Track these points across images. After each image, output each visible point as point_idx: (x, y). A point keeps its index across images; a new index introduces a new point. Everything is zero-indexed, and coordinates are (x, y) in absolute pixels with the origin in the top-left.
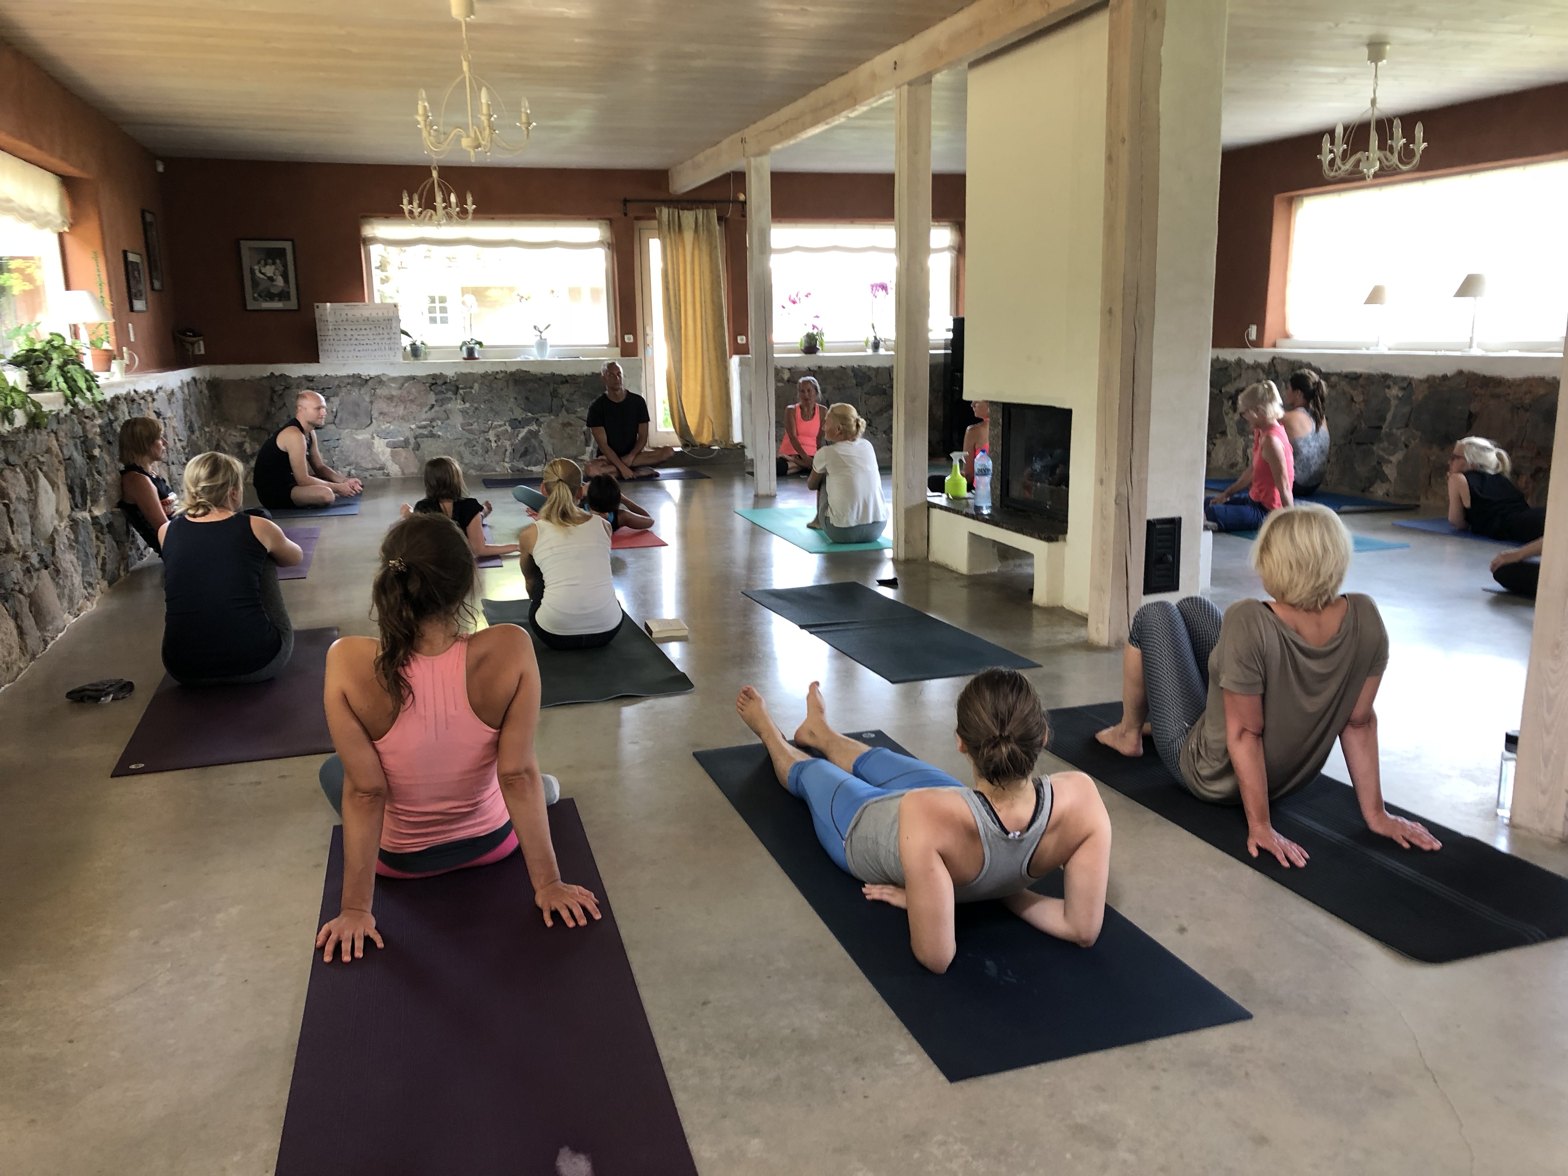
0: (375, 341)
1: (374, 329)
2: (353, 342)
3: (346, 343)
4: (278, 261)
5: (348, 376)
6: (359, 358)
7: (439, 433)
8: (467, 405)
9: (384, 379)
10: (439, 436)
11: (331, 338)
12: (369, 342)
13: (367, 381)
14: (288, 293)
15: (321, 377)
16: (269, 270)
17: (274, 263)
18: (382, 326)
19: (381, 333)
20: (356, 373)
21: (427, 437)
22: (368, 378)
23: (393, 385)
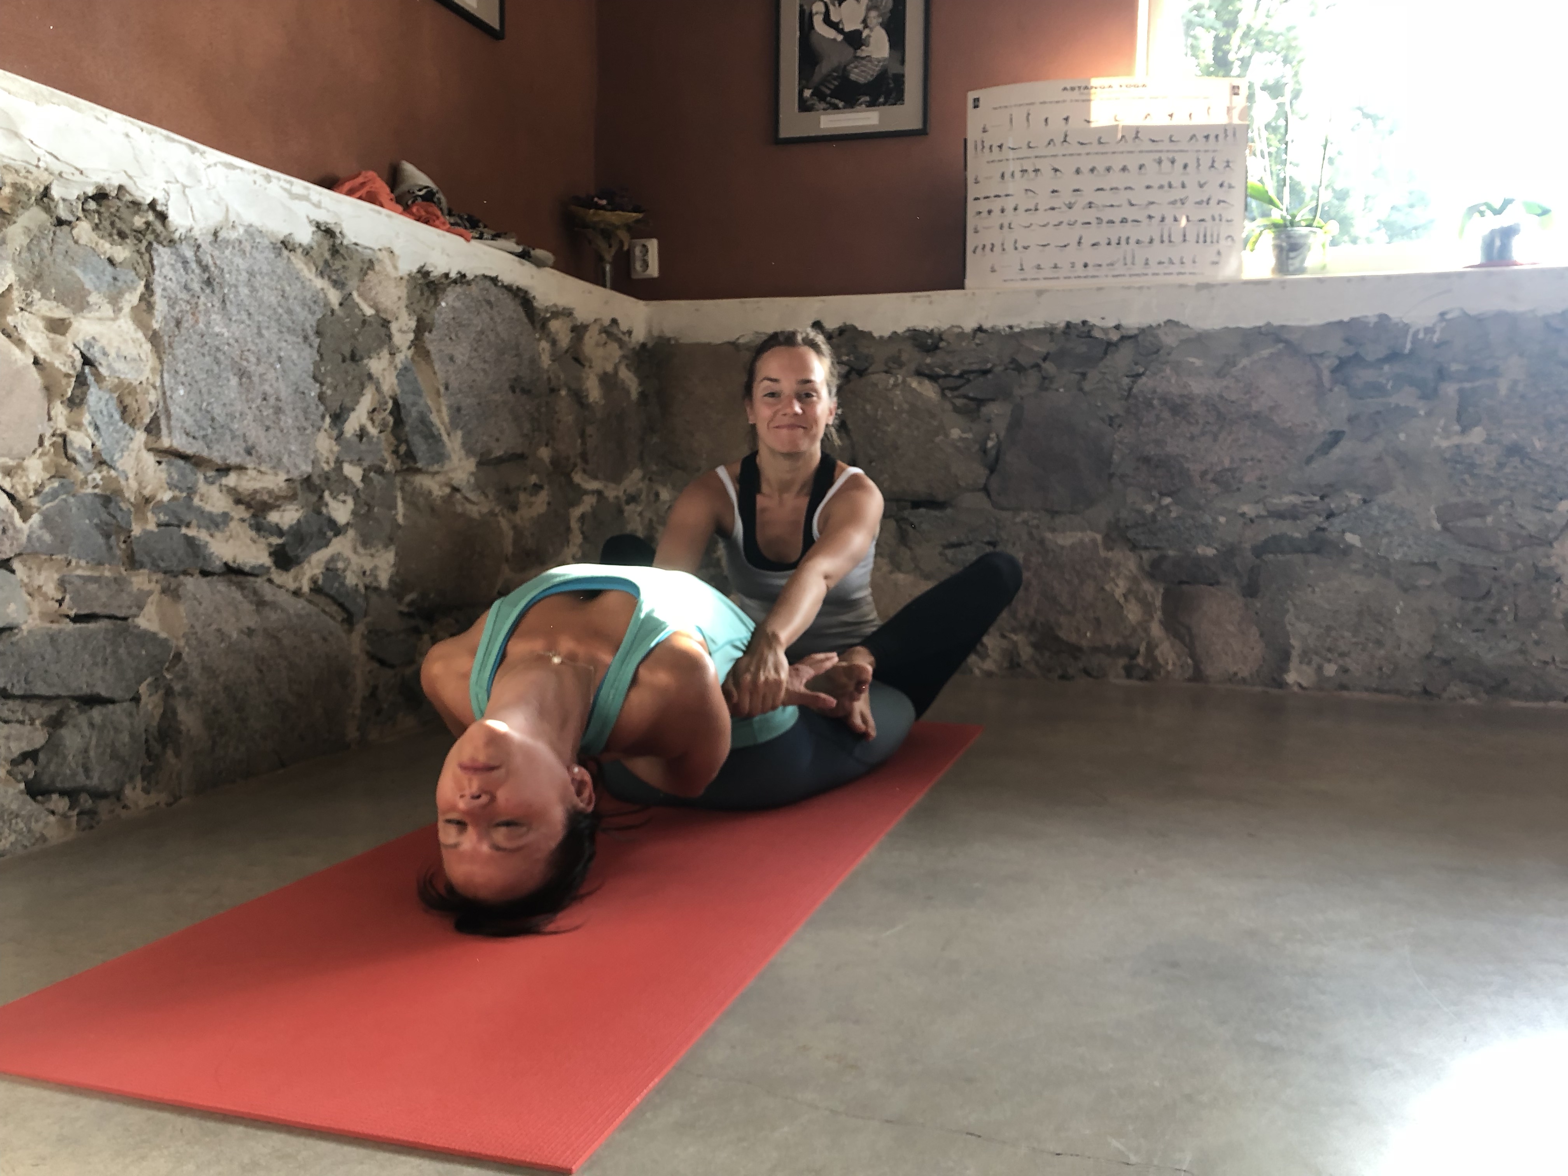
0: (1152, 210)
1: (1152, 167)
2: (1079, 214)
3: (1054, 218)
5: (1049, 332)
6: (1090, 271)
7: (1352, 538)
8: (1477, 436)
9: (1169, 340)
10: (1348, 550)
11: (1010, 204)
12: (1131, 214)
13: (1110, 346)
15: (962, 335)
18: (1180, 160)
19: (1176, 183)
20: (1076, 319)
21: (1301, 551)
22: (1115, 337)
23: (1198, 362)
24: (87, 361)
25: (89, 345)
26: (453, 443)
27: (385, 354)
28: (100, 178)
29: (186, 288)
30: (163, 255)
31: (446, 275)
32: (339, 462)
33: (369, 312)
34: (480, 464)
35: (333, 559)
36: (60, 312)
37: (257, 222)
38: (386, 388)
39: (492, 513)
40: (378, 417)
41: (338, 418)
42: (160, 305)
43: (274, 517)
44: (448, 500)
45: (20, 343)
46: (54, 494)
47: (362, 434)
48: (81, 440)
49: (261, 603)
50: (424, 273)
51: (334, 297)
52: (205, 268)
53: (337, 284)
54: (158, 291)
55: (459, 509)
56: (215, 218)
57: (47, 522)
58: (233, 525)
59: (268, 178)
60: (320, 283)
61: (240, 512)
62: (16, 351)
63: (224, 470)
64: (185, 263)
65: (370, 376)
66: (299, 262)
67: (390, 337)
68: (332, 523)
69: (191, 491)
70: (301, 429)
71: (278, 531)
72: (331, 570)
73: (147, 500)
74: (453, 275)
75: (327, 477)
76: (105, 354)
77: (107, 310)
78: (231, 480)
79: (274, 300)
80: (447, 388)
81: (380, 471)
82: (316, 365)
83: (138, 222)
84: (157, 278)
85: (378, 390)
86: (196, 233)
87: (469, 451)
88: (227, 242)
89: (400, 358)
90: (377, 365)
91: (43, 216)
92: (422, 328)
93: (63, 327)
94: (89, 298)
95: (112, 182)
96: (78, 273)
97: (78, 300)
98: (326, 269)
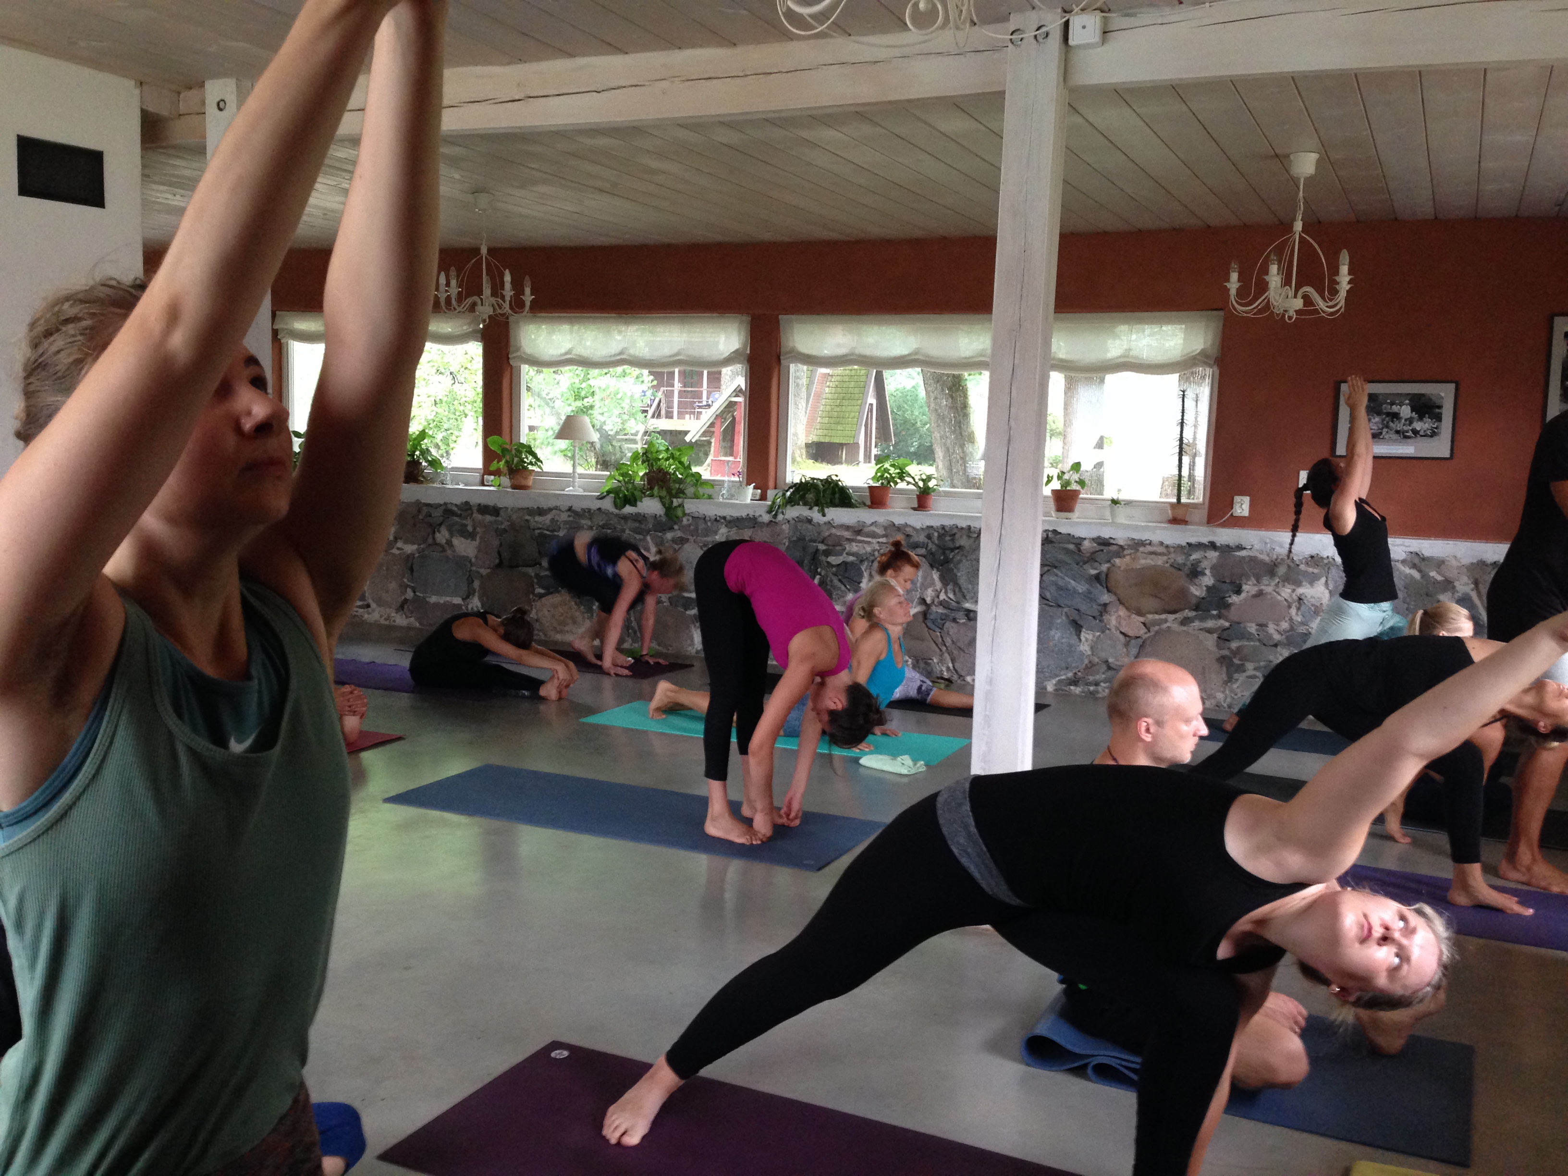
24: (1300, 599)
25: (1301, 595)
33: (1439, 578)
51: (1416, 575)
53: (1420, 571)
57: (1287, 638)
60: (1408, 570)
62: (1279, 597)
76: (1306, 597)
77: (1308, 586)
83: (1326, 561)
93: (1294, 591)
94: (1304, 583)
95: (1314, 553)
96: (1301, 577)
97: (1299, 584)
98: (1414, 566)
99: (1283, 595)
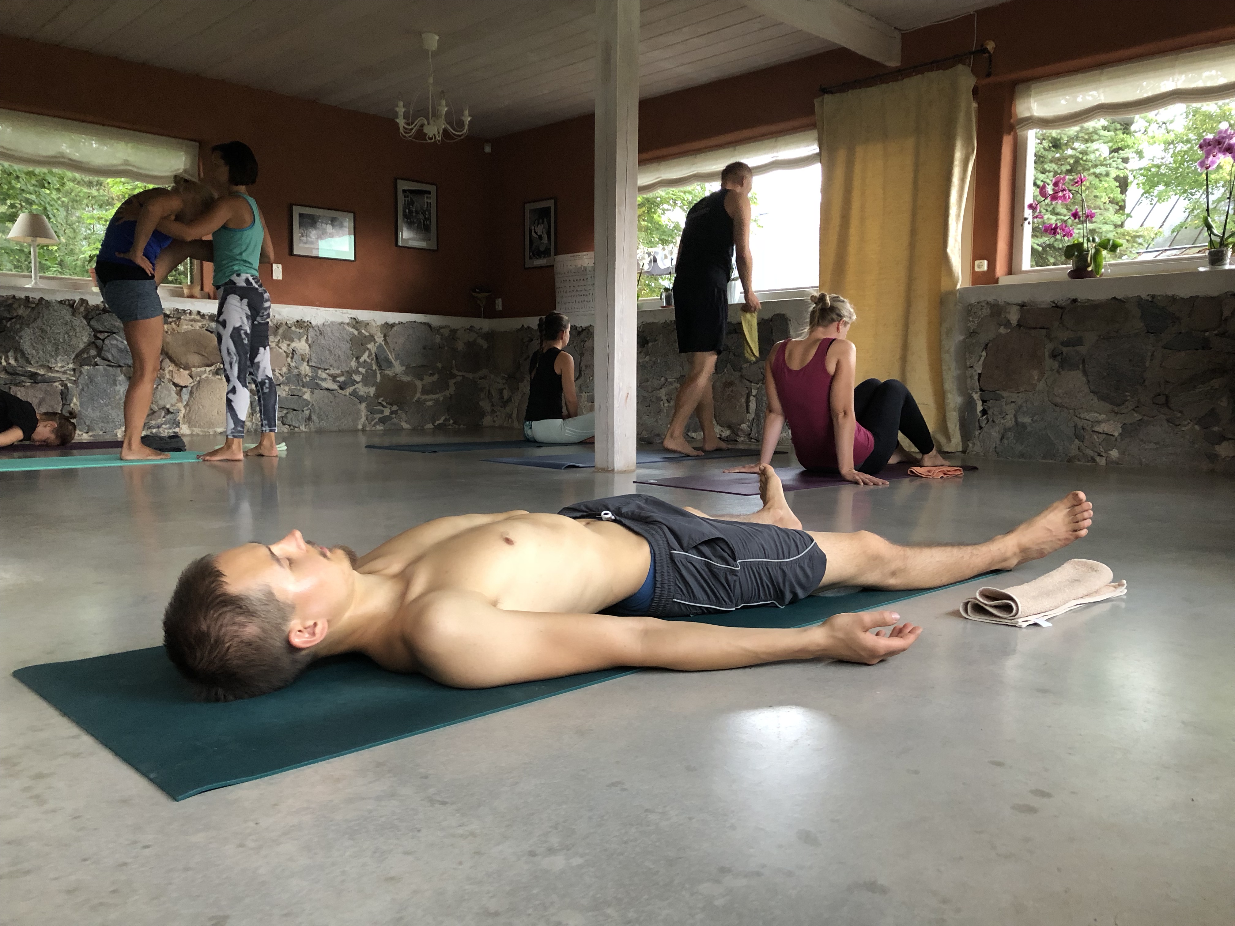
2: (574, 293)
3: (570, 294)
4: (545, 220)
11: (562, 290)
14: (550, 249)
16: (540, 229)
17: (543, 223)
24: (293, 350)
25: (294, 348)
26: (396, 364)
27: (373, 343)
28: (297, 319)
29: (316, 335)
30: (311, 329)
31: (395, 323)
32: (357, 368)
33: (367, 334)
34: (407, 368)
35: (355, 388)
36: (288, 343)
37: (334, 320)
38: (373, 351)
39: (412, 380)
40: (371, 358)
41: (358, 358)
42: (309, 338)
43: (338, 379)
44: (394, 377)
45: (281, 349)
46: (288, 374)
47: (365, 361)
48: (293, 364)
49: (335, 397)
50: (387, 323)
51: (356, 333)
52: (320, 331)
53: (357, 330)
54: (309, 336)
55: (398, 379)
56: (323, 321)
57: (286, 379)
58: (328, 380)
59: (336, 311)
60: (351, 330)
61: (330, 378)
62: (280, 350)
63: (326, 370)
64: (316, 331)
65: (368, 349)
66: (346, 326)
67: (375, 339)
68: (355, 381)
69: (317, 373)
70: (346, 361)
71: (339, 382)
72: (355, 391)
73: (307, 375)
74: (397, 322)
75: (354, 371)
76: (298, 349)
77: (298, 341)
78: (327, 371)
79: (338, 335)
80: (394, 350)
81: (371, 370)
82: (351, 347)
83: (306, 324)
84: (309, 334)
85: (370, 351)
86: (319, 324)
87: (402, 364)
88: (326, 325)
89: (377, 344)
90: (369, 346)
91: (286, 327)
92: (385, 336)
93: (289, 345)
94: (295, 340)
95: (299, 319)
96: (292, 336)
97: (292, 340)
98: (354, 327)
99: (282, 348)
